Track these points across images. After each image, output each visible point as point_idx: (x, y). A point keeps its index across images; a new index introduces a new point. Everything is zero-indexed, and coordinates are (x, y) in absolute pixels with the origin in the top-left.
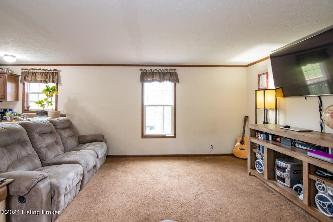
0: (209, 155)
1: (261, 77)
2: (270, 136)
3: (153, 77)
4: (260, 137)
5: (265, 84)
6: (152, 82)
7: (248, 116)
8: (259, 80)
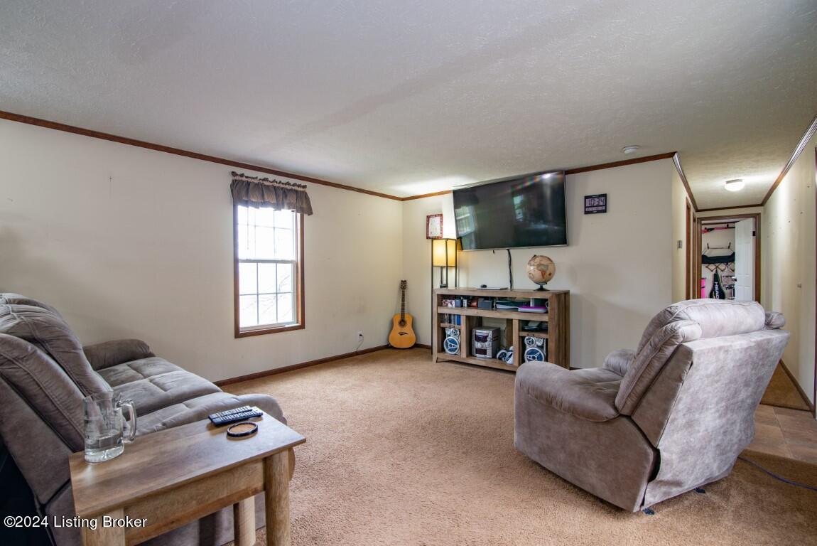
0: (357, 354)
1: (431, 219)
2: (465, 301)
3: (263, 196)
4: (449, 305)
5: (439, 231)
6: (262, 207)
7: (405, 281)
8: (428, 225)
